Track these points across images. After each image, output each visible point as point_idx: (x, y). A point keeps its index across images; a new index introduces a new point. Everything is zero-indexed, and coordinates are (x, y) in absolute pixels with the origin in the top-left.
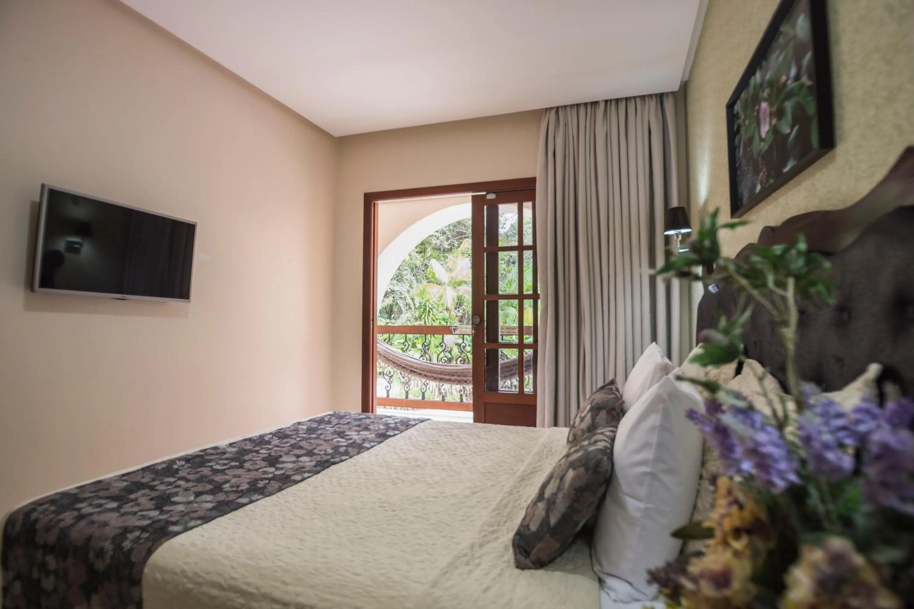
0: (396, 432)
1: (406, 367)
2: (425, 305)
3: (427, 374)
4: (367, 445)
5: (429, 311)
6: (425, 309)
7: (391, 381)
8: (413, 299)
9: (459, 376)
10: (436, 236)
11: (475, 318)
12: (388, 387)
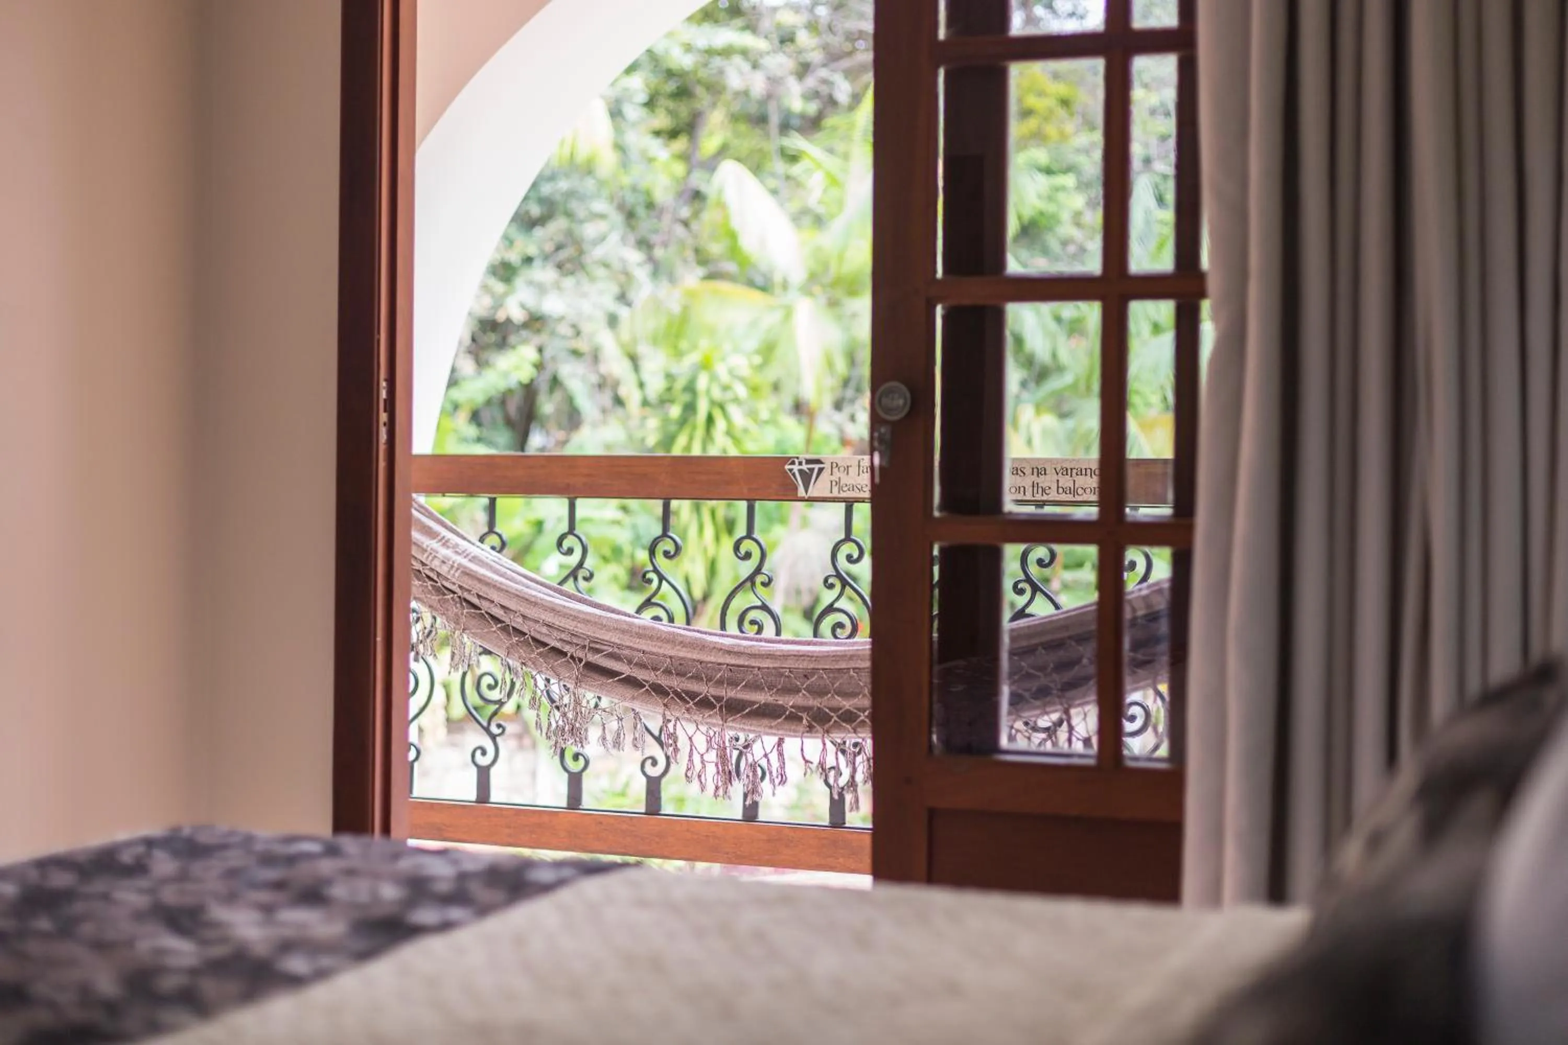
0: (455, 913)
1: (566, 648)
2: (690, 388)
3: (664, 681)
4: (297, 964)
5: (710, 420)
6: (690, 408)
7: (499, 726)
8: (634, 360)
9: (819, 692)
10: (744, 53)
11: (890, 391)
12: (484, 753)
